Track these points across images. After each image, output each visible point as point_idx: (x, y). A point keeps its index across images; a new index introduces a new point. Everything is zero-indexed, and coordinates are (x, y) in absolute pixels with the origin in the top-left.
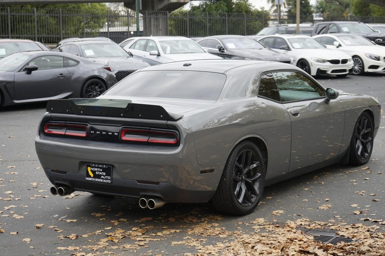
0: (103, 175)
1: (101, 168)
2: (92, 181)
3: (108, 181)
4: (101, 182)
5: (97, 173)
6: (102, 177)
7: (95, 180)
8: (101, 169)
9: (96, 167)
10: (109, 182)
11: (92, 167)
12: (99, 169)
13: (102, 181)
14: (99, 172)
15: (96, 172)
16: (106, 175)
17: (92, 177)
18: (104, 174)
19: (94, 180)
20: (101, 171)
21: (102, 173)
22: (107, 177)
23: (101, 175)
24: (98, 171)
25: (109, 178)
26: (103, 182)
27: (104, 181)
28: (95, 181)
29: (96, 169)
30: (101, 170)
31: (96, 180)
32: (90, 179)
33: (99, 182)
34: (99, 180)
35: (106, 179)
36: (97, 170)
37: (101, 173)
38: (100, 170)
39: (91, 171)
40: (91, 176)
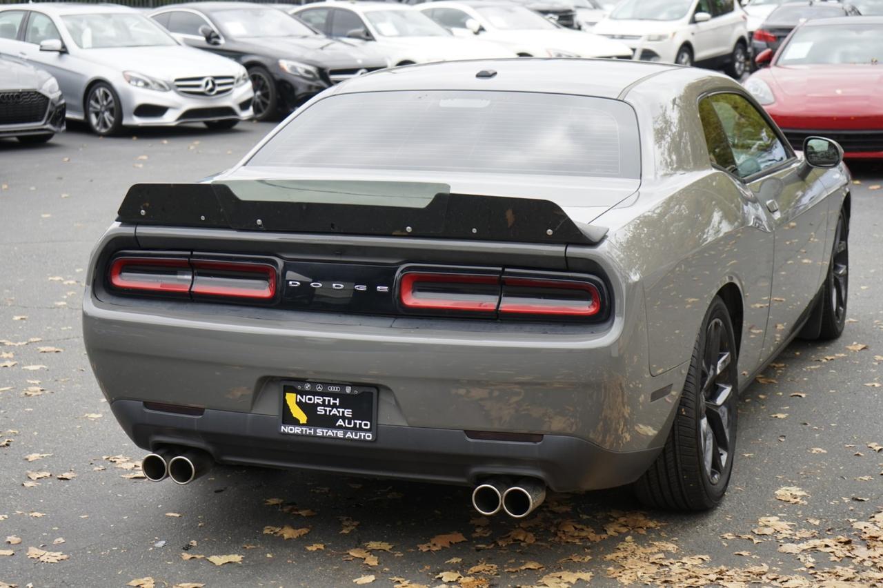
0: (344, 418)
1: (334, 396)
2: (306, 436)
3: (363, 434)
4: (337, 438)
5: (321, 411)
6: (340, 422)
7: (315, 432)
8: (335, 399)
9: (315, 394)
10: (369, 437)
11: (302, 393)
12: (327, 399)
13: (340, 434)
14: (328, 409)
15: (318, 408)
16: (355, 417)
17: (303, 425)
18: (348, 413)
19: (312, 432)
20: (335, 404)
21: (341, 410)
22: (358, 422)
23: (336, 418)
24: (324, 405)
25: (366, 424)
26: (343, 439)
27: (349, 435)
28: (315, 436)
29: (318, 400)
30: (337, 402)
31: (320, 432)
32: (297, 430)
33: (330, 437)
34: (330, 433)
35: (355, 429)
36: (320, 402)
37: (335, 411)
38: (332, 402)
39: (299, 404)
40: (299, 421)
